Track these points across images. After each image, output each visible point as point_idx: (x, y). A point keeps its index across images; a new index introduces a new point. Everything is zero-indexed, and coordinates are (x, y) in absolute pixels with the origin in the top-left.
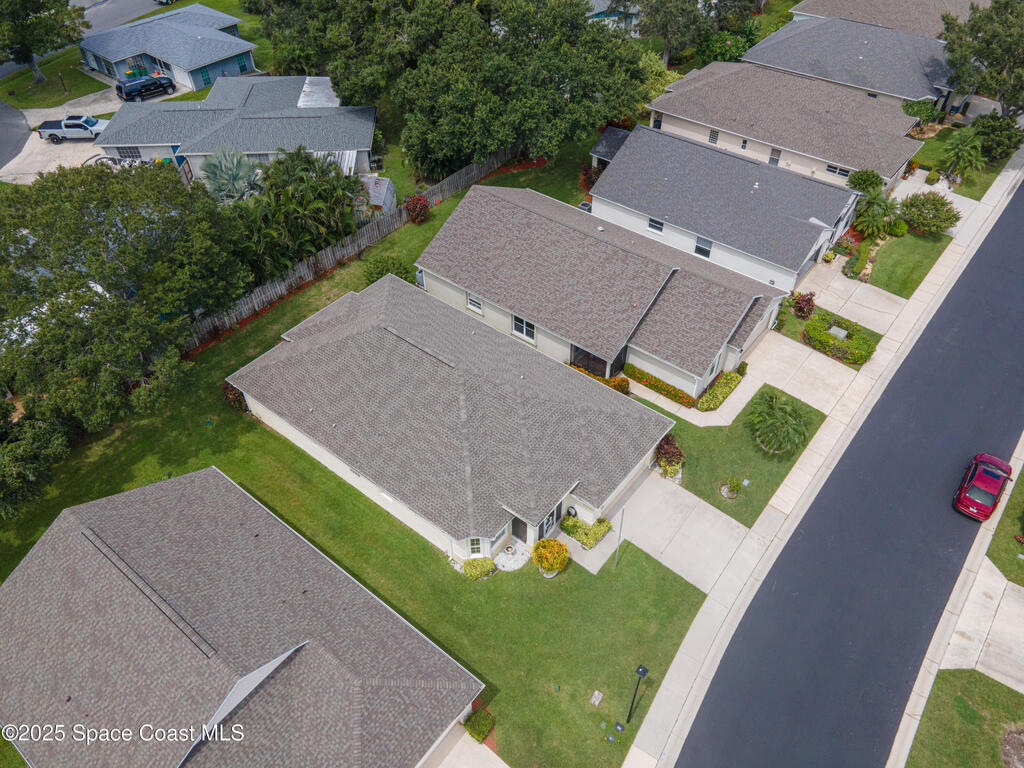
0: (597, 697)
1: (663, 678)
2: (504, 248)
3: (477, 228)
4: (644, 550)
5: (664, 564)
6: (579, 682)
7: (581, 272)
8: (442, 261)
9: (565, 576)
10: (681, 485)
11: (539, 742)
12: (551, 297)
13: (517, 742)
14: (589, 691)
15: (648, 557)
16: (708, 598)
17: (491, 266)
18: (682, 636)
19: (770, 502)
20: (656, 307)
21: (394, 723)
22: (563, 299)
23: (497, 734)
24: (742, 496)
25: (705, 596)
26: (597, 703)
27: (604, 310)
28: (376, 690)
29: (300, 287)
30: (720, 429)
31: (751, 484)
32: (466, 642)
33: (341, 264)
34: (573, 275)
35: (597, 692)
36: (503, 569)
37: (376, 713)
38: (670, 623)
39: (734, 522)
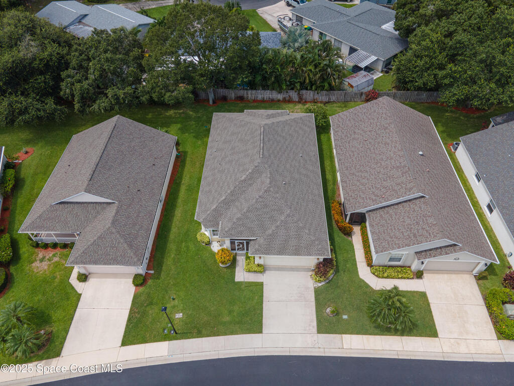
0: (179, 315)
1: (206, 337)
2: (365, 132)
3: (366, 116)
4: (264, 293)
5: (264, 305)
6: (182, 305)
7: (381, 165)
8: (340, 122)
9: (225, 270)
10: (315, 288)
11: (147, 306)
12: (358, 167)
13: (143, 298)
14: (180, 311)
15: (262, 296)
16: (260, 335)
17: (353, 136)
18: (232, 333)
19: (344, 336)
20: (396, 207)
21: (107, 247)
22: (361, 171)
23: (141, 289)
24: (334, 319)
25: (261, 332)
26: (176, 317)
27: (370, 189)
28: (112, 233)
29: (289, 101)
30: (367, 286)
31: (347, 320)
32: (173, 256)
33: (315, 101)
34: (377, 163)
35: (181, 314)
36: (212, 247)
37: (105, 239)
38: (234, 324)
39: (315, 323)
